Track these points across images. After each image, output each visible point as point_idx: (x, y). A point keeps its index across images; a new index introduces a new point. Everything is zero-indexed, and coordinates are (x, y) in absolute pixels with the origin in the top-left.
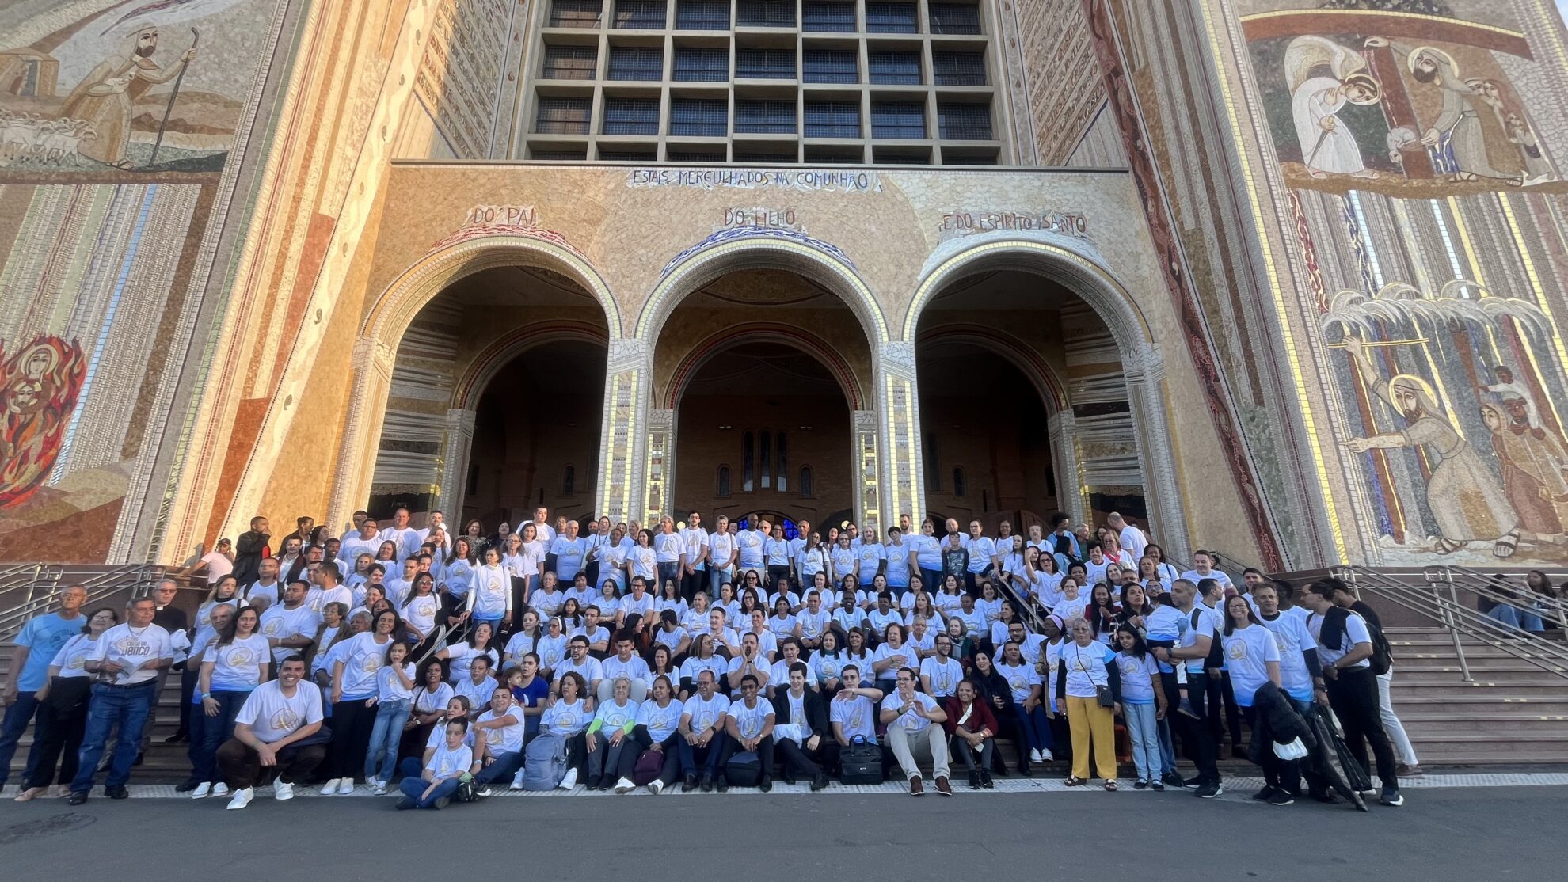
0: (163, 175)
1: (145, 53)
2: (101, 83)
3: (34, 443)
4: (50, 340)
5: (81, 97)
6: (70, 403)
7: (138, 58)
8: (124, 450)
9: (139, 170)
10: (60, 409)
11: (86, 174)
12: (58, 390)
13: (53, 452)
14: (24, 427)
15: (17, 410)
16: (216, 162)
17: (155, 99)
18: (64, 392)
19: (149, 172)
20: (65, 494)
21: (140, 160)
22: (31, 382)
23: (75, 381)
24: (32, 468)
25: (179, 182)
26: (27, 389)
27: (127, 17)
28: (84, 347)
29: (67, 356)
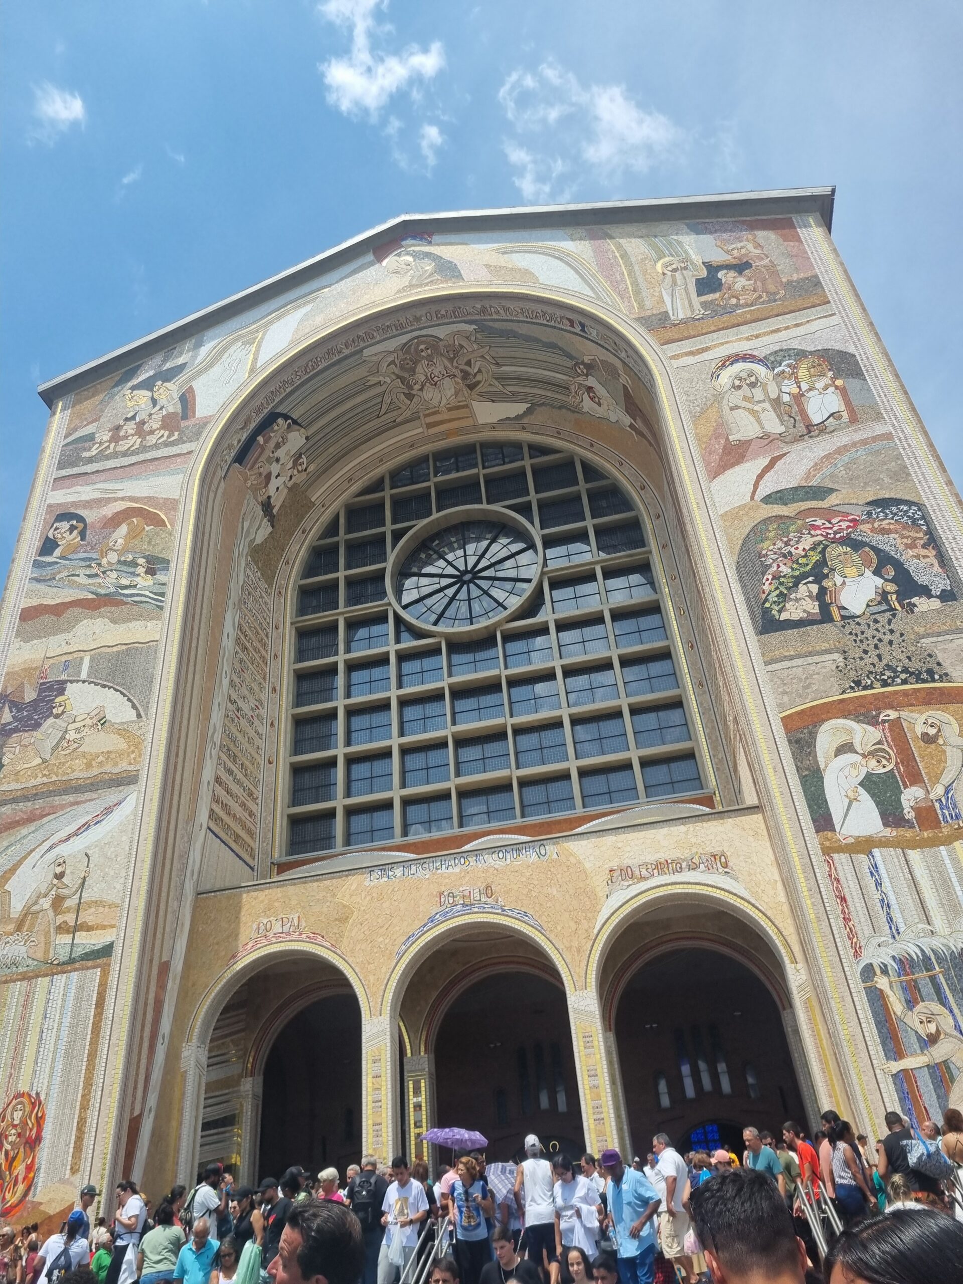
0: (77, 965)
1: (60, 876)
2: (35, 903)
3: (20, 1169)
4: (23, 1095)
5: (26, 915)
6: (39, 1139)
7: (55, 881)
8: (72, 1168)
9: (64, 963)
10: (33, 1143)
11: (33, 971)
12: (31, 1130)
13: (31, 1175)
14: (14, 1159)
15: (9, 1147)
16: (107, 951)
17: (68, 910)
18: (34, 1131)
19: (70, 964)
20: (41, 1204)
21: (63, 955)
22: (15, 1126)
23: (40, 1121)
24: (21, 1187)
25: (88, 968)
26: (13, 1131)
27: (46, 852)
28: (42, 1097)
29: (33, 1105)
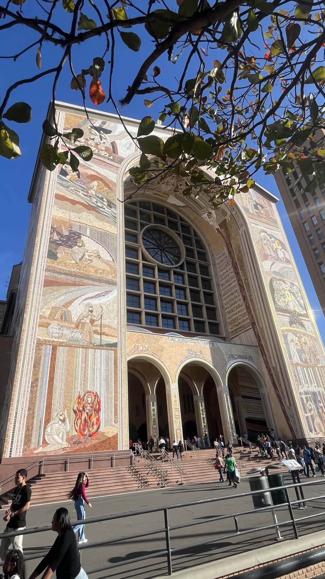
0: (104, 347)
1: (92, 311)
2: (83, 319)
3: (94, 420)
4: (90, 392)
5: (79, 323)
7: (90, 313)
8: (114, 421)
9: (98, 346)
10: (98, 411)
11: (86, 346)
12: (96, 406)
13: (99, 422)
14: (91, 416)
15: (88, 411)
16: (115, 345)
17: (97, 326)
18: (97, 406)
19: (101, 346)
20: (105, 433)
21: (98, 343)
23: (99, 403)
24: (95, 427)
25: (109, 350)
26: (88, 405)
27: (84, 300)
28: (98, 394)
29: (95, 396)
